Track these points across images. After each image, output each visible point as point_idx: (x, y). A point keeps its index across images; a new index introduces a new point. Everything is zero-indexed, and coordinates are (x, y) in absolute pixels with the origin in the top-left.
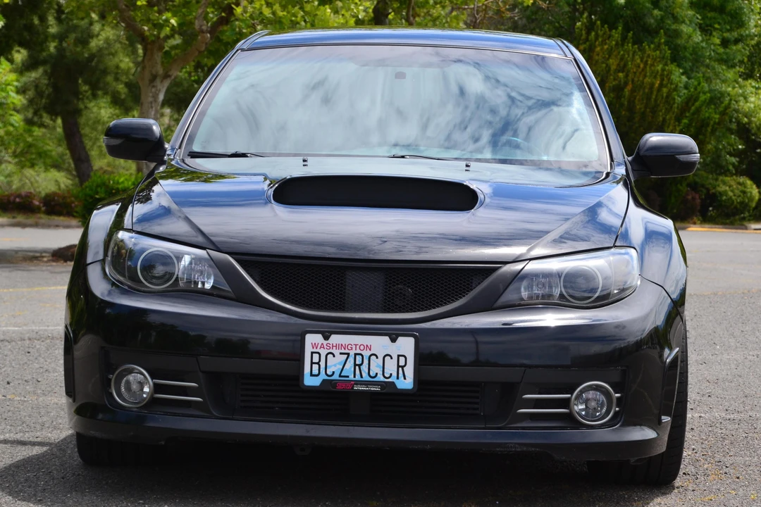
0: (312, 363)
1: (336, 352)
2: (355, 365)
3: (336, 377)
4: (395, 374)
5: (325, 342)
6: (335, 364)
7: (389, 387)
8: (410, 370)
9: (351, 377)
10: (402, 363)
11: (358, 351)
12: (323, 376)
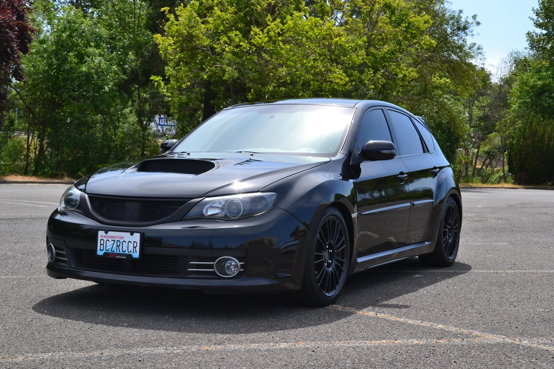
0: (101, 244)
1: (110, 239)
2: (117, 246)
3: (110, 251)
4: (132, 251)
5: (106, 235)
6: (109, 245)
7: (129, 256)
8: (138, 249)
9: (116, 252)
10: (135, 246)
11: (119, 240)
12: (105, 251)
